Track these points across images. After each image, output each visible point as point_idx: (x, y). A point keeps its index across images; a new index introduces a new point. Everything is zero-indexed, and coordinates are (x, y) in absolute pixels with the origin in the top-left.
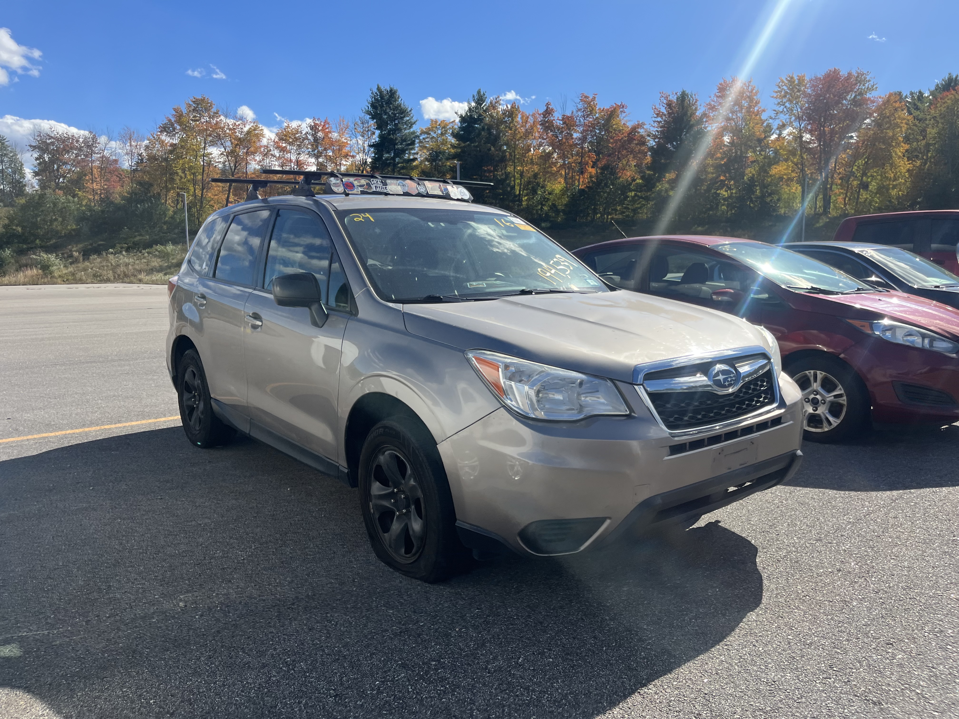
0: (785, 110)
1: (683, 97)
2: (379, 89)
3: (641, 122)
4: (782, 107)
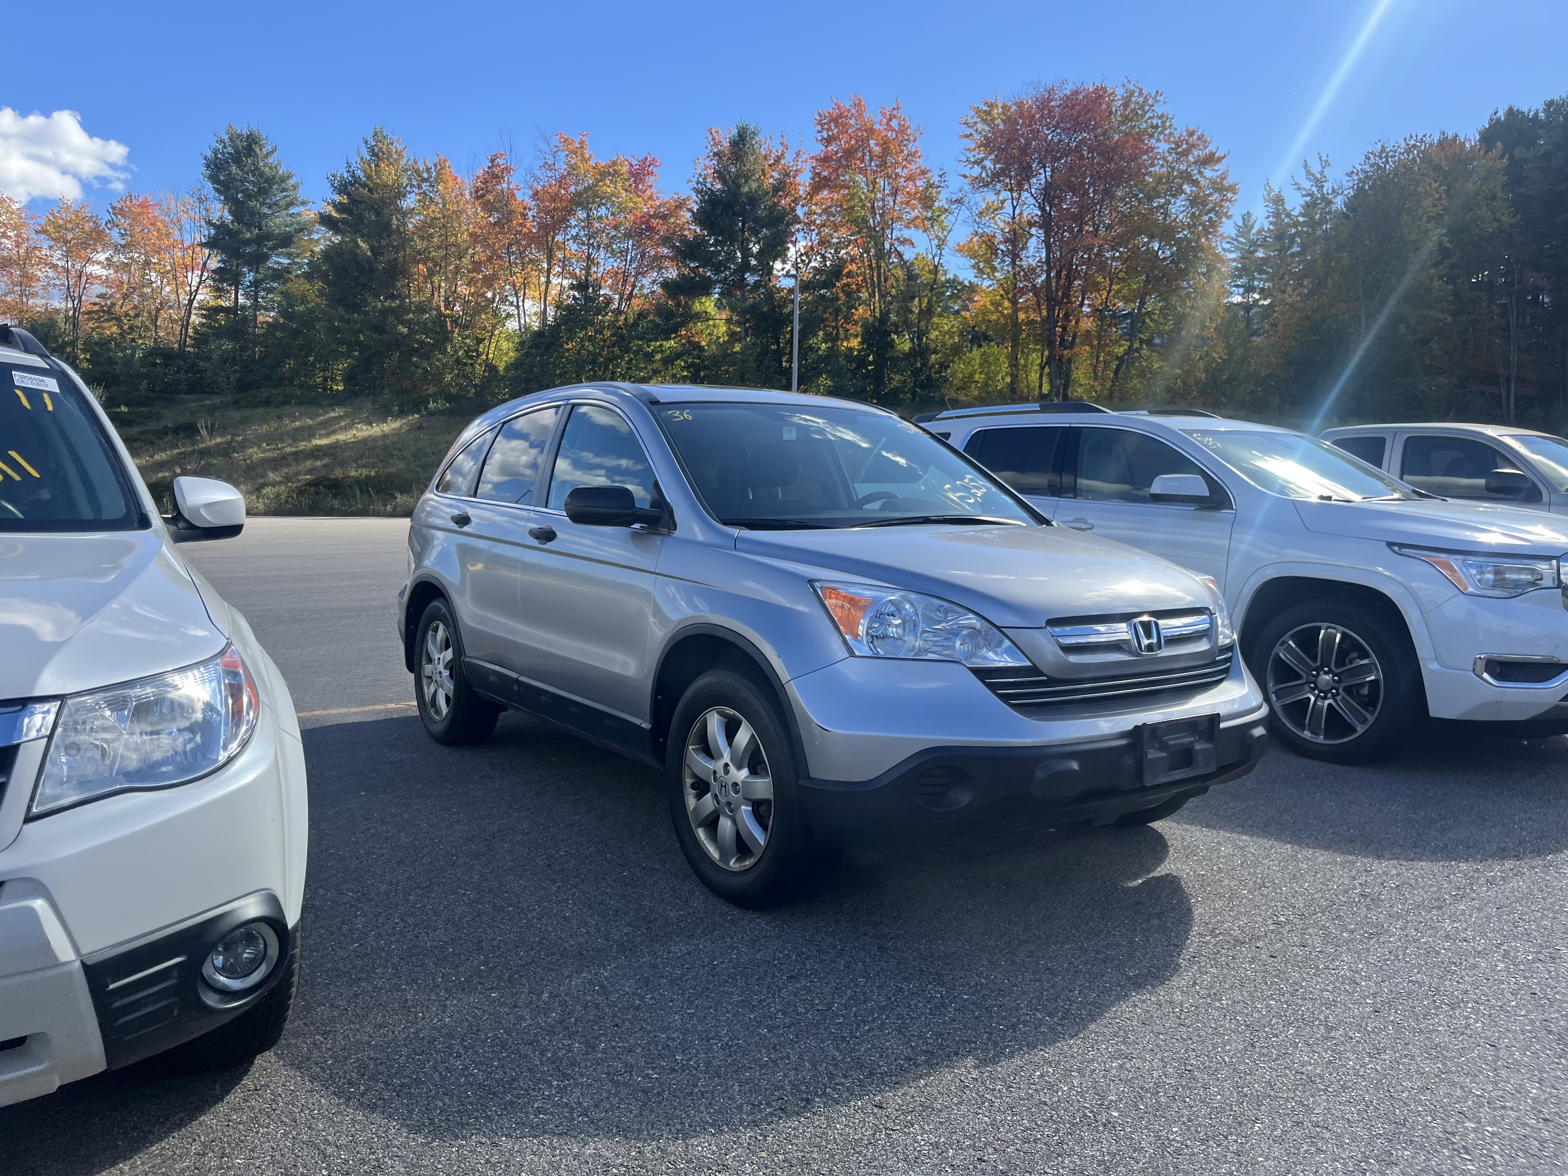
1: (743, 138)
2: (230, 134)
3: (681, 197)
4: (978, 169)
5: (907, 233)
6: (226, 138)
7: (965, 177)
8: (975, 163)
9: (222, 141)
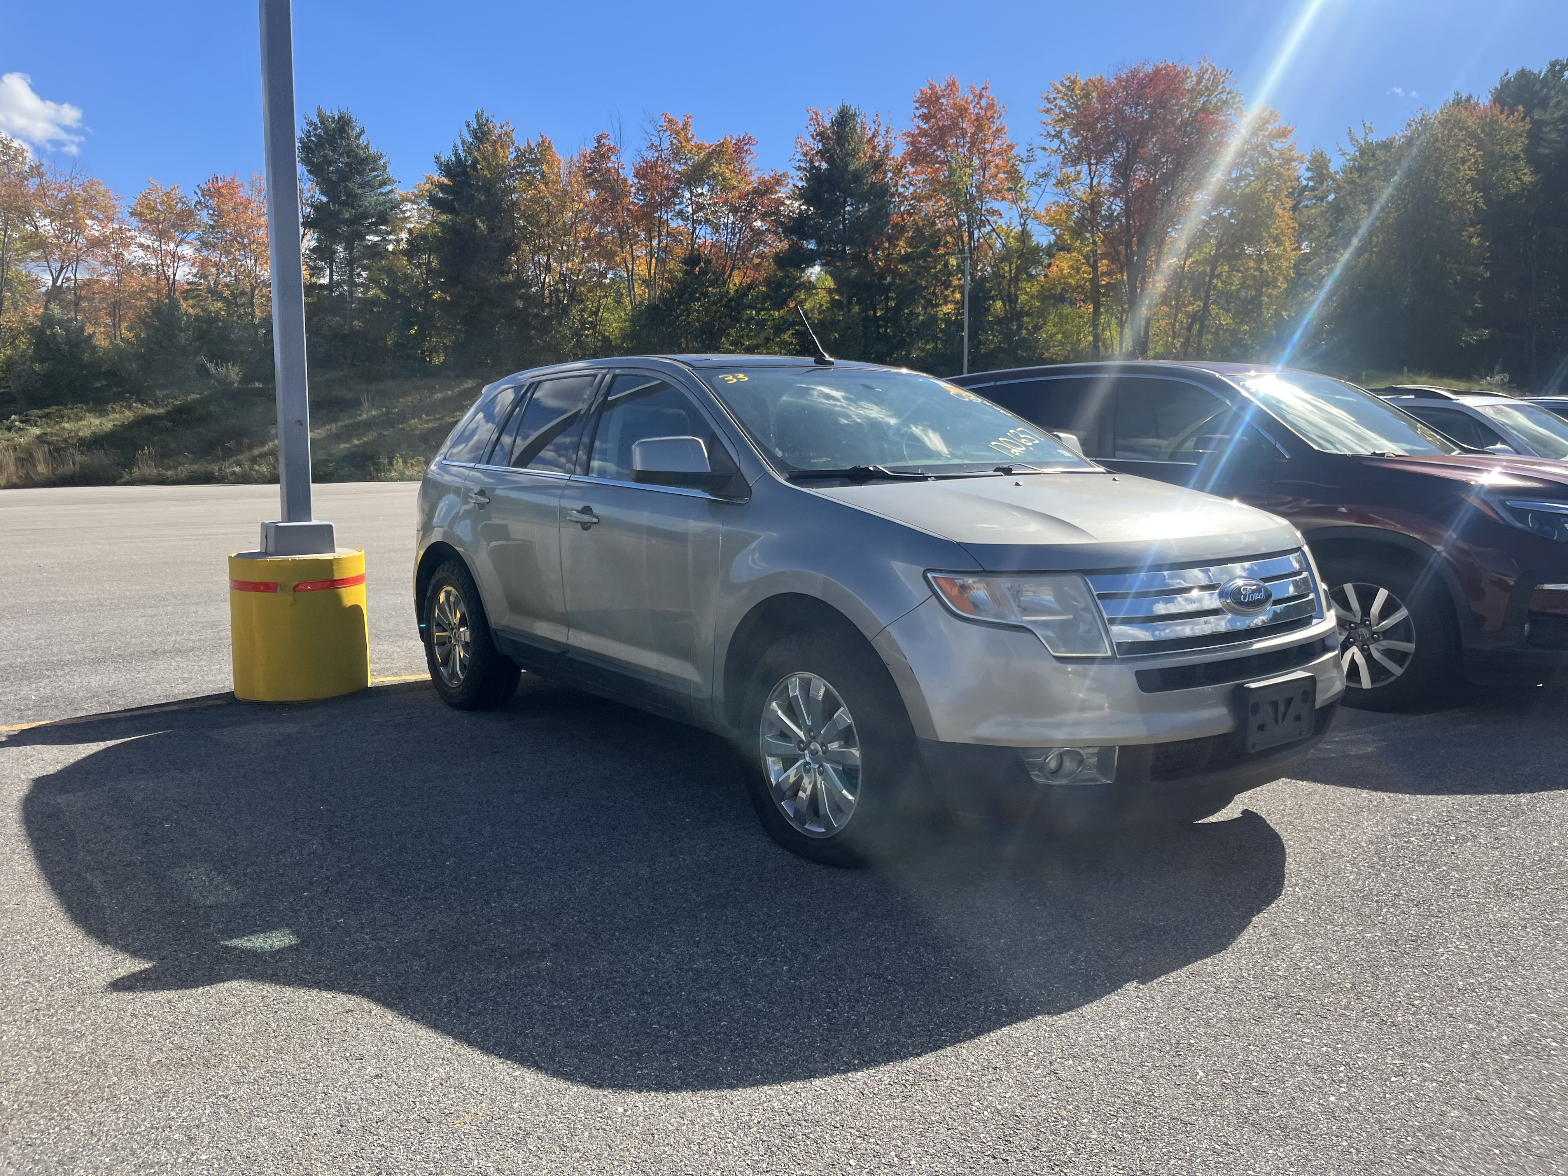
0: (1062, 148)
1: (844, 119)
2: (321, 117)
3: (781, 173)
4: (1057, 142)
5: (996, 205)
6: (317, 120)
7: (1044, 149)
8: (1054, 136)
9: (311, 124)
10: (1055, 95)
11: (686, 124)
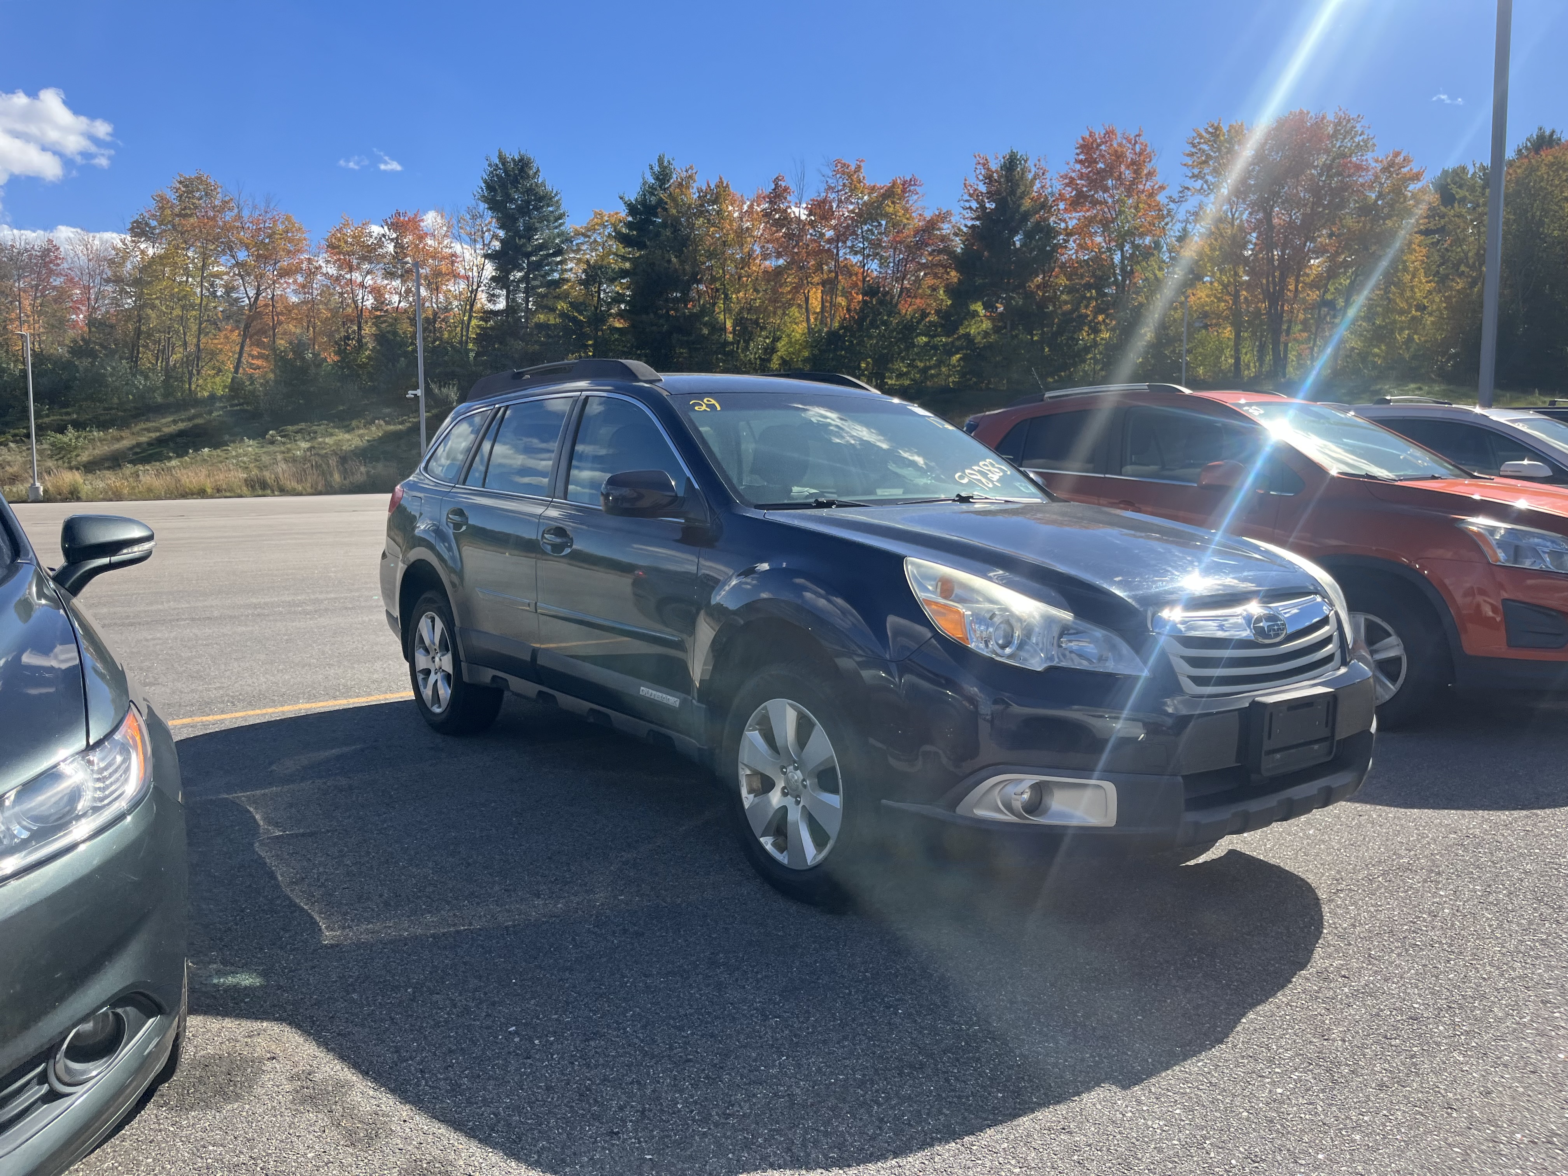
1: (1011, 164)
2: (502, 158)
3: (944, 211)
4: (1200, 182)
7: (1188, 189)
9: (494, 165)
10: (1198, 140)
11: (858, 168)
